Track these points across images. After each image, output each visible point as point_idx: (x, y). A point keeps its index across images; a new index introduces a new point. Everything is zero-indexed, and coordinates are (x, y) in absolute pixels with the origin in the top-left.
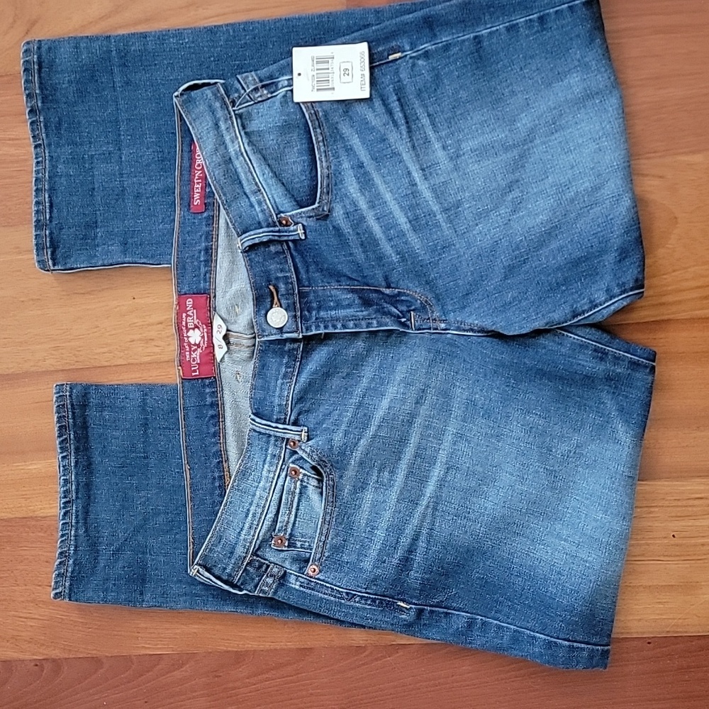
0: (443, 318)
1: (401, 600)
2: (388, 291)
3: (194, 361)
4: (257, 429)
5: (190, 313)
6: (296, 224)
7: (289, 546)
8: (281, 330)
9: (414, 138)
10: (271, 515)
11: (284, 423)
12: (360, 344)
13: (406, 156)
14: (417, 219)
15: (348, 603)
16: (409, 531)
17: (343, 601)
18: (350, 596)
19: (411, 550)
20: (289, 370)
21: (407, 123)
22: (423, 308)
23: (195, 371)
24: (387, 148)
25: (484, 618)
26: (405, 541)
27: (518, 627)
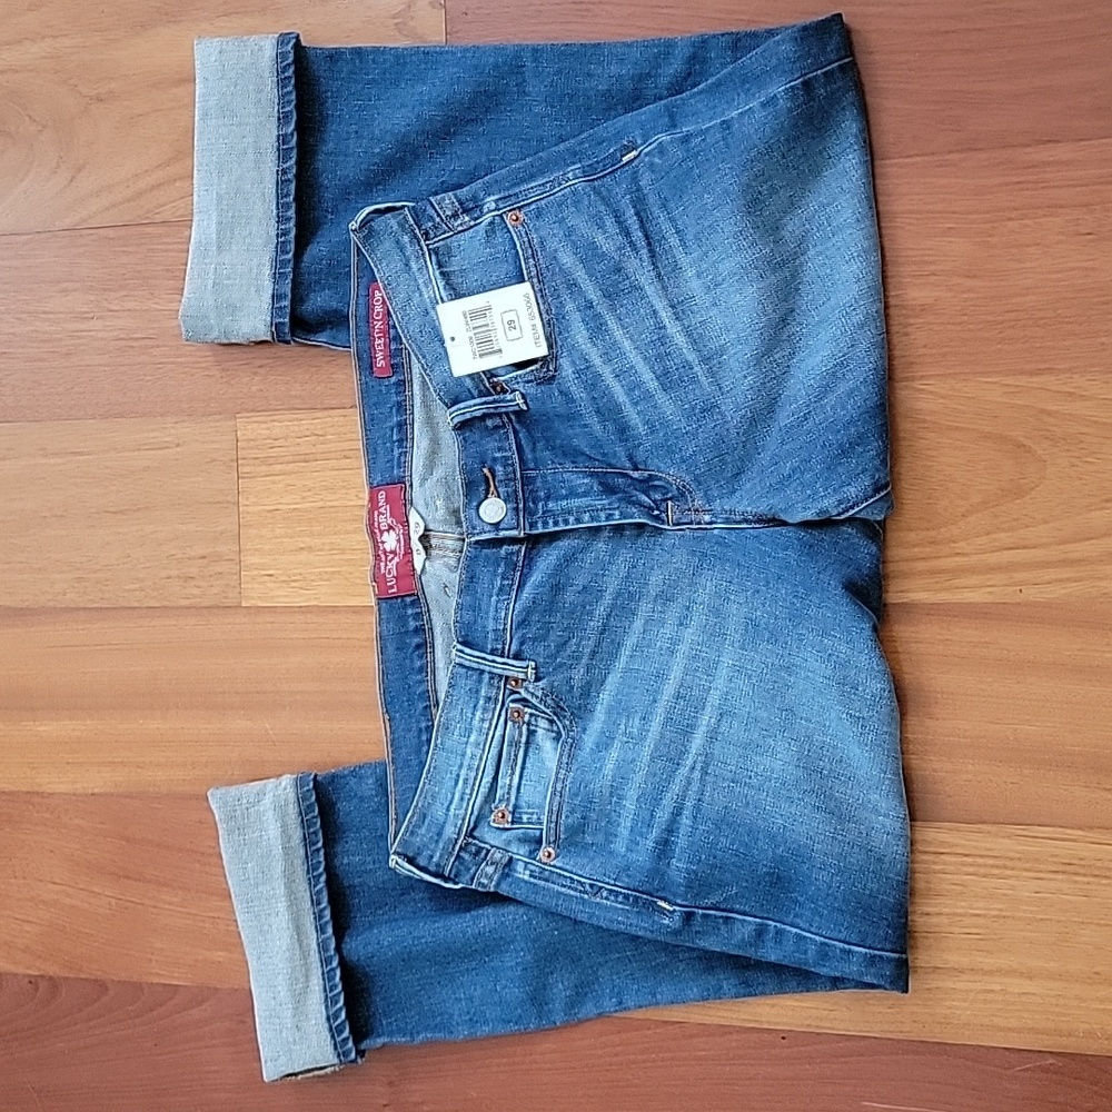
0: (707, 507)
1: (661, 898)
2: (636, 475)
3: (390, 573)
4: (467, 663)
5: (382, 510)
6: (513, 391)
7: (513, 822)
8: (496, 526)
9: (659, 265)
10: (487, 779)
11: (502, 656)
12: (601, 546)
13: (649, 290)
14: (666, 373)
15: (593, 899)
16: (668, 802)
17: (586, 896)
18: (595, 890)
19: (671, 829)
20: (506, 582)
21: (649, 244)
22: (681, 495)
23: (392, 587)
24: (624, 280)
25: (778, 925)
26: (663, 816)
27: (825, 937)
